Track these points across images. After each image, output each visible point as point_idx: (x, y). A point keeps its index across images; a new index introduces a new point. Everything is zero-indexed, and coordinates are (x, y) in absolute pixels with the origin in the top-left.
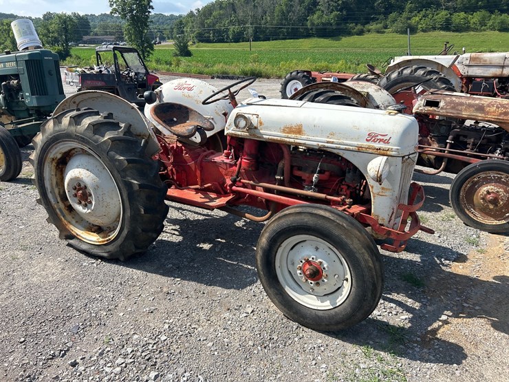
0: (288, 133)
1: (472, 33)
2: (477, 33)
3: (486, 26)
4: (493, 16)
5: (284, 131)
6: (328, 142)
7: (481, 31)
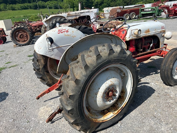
0: (146, 33)
1: (3, 12)
2: (5, 12)
3: (7, 9)
4: (8, 5)
5: (145, 33)
6: (155, 32)
7: (6, 11)
